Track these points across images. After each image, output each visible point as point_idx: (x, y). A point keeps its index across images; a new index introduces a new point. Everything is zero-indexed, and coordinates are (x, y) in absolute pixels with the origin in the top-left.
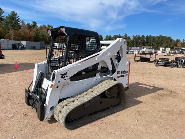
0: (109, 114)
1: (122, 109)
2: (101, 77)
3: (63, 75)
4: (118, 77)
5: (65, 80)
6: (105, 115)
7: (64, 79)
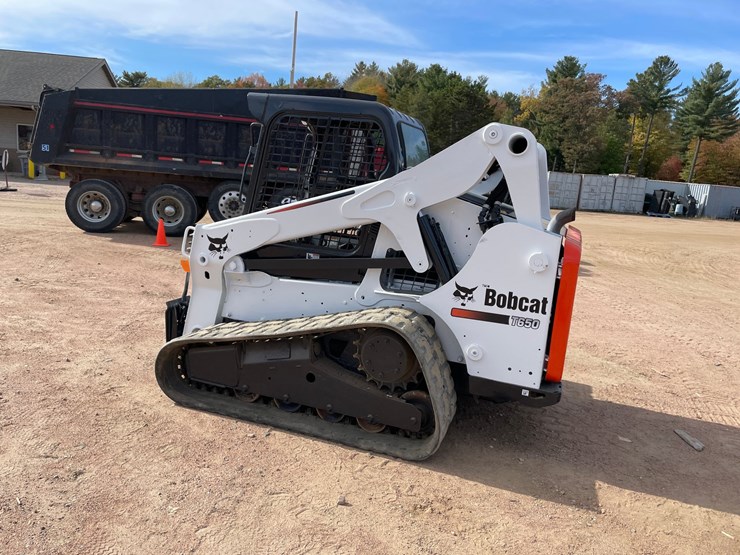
0: (327, 436)
1: (412, 457)
2: (384, 292)
3: (217, 244)
4: (455, 313)
5: (221, 258)
6: (307, 428)
7: (218, 254)
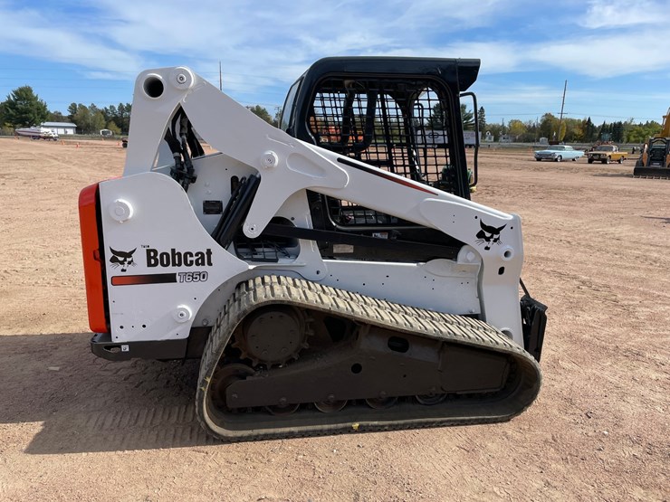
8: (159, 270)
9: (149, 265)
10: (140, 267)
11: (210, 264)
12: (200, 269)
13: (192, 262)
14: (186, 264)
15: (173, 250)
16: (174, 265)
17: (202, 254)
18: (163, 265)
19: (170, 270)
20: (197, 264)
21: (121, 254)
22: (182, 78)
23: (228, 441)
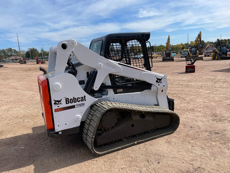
8: (70, 105)
9: (67, 103)
10: (64, 104)
11: (85, 100)
12: (82, 102)
13: (80, 100)
14: (78, 102)
15: (74, 98)
16: (74, 102)
17: (83, 97)
18: (71, 103)
19: (73, 104)
20: (81, 101)
21: (57, 101)
22: (73, 43)
23: (101, 155)
